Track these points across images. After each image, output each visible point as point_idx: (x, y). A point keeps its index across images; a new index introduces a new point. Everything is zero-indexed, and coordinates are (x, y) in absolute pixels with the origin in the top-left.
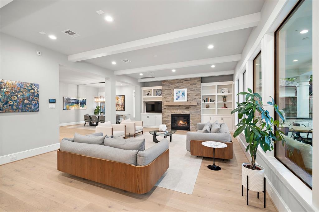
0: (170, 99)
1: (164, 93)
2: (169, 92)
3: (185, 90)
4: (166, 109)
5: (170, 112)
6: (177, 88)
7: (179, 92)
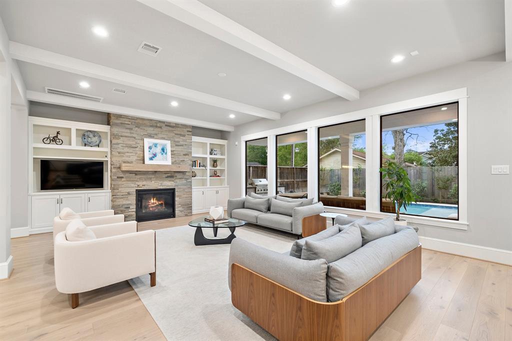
0: (134, 158)
1: (118, 144)
2: (131, 142)
3: (168, 143)
4: (123, 179)
5: (133, 185)
6: (150, 136)
7: (156, 145)
